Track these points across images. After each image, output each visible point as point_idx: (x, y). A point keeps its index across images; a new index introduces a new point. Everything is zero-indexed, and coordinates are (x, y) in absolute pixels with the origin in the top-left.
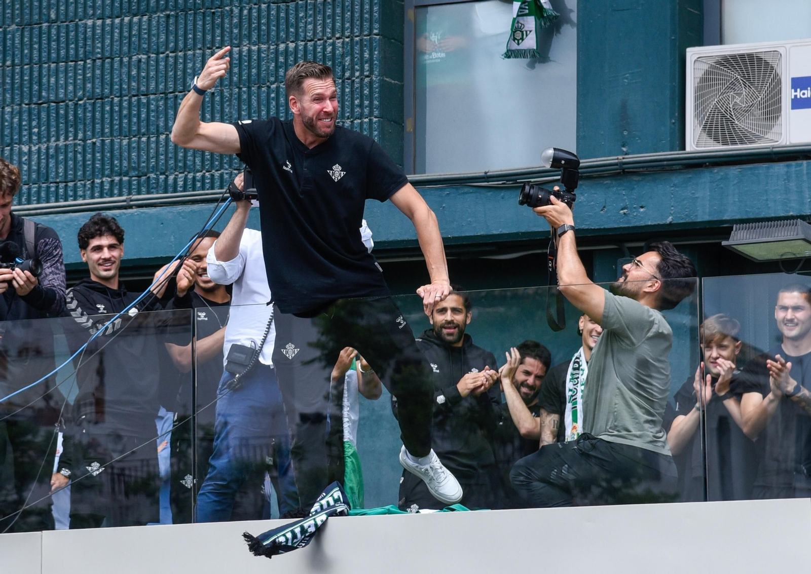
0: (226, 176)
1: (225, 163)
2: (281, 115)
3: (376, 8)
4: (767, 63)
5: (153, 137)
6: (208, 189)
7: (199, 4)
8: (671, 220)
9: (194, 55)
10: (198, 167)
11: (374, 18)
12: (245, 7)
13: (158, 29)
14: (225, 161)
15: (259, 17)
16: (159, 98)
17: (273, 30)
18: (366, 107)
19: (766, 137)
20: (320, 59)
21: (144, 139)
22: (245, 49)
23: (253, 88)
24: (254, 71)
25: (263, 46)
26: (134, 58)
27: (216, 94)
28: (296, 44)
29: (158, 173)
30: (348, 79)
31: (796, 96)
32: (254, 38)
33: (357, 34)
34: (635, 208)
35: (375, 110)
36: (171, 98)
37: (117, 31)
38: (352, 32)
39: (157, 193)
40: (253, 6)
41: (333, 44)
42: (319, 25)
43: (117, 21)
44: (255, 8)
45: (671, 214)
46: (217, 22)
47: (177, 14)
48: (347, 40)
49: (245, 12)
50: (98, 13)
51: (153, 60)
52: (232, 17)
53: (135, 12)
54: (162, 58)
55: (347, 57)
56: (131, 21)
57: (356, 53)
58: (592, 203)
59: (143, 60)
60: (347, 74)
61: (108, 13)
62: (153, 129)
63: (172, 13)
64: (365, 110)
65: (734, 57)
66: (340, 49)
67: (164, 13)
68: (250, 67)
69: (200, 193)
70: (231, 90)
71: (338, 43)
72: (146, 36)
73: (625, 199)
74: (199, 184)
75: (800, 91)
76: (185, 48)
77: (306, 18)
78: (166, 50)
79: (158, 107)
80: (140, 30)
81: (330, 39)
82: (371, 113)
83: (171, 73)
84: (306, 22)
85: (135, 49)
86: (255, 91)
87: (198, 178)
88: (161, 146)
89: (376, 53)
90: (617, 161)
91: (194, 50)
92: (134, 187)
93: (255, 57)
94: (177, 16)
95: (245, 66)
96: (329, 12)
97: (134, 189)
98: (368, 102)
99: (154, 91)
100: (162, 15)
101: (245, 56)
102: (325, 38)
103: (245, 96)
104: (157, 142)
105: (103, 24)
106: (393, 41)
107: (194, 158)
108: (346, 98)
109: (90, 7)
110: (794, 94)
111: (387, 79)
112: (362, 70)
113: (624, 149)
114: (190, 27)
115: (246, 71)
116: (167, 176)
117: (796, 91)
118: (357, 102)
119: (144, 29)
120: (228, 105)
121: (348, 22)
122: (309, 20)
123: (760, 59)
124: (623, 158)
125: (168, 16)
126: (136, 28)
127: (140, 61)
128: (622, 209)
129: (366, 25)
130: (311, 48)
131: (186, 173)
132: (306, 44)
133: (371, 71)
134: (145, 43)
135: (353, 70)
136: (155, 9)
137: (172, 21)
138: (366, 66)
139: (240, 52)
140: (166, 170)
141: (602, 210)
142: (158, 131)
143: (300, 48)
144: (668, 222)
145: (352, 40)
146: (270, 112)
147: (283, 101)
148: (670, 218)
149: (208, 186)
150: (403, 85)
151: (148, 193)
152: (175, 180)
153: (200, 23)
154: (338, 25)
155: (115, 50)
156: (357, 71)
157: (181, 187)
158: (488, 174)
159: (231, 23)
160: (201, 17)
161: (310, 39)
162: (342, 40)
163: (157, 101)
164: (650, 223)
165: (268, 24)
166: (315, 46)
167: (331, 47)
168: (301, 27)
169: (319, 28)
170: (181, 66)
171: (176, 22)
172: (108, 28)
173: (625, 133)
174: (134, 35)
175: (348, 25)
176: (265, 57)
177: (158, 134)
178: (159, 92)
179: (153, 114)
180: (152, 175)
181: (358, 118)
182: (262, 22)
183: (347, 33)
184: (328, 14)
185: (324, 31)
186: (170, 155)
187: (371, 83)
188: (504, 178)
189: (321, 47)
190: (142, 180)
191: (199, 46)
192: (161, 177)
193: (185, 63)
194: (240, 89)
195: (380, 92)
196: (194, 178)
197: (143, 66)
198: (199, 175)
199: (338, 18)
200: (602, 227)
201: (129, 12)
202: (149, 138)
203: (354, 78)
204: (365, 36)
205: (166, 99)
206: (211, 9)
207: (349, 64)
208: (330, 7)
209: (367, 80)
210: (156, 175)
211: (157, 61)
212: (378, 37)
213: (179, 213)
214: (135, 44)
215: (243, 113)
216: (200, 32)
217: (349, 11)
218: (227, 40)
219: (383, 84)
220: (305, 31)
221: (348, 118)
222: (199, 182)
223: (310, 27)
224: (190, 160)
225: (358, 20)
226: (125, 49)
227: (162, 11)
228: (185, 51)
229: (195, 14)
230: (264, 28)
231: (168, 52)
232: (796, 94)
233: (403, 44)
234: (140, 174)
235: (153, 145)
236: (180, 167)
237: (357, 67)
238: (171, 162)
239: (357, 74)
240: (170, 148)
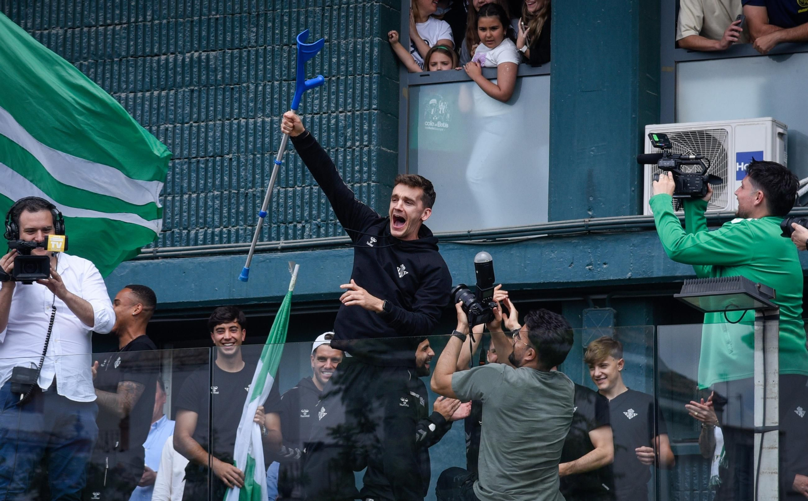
0: (241, 232)
1: (241, 220)
2: (290, 178)
3: (374, 86)
4: (715, 139)
5: (177, 197)
6: (225, 243)
7: (219, 80)
8: (630, 276)
9: (215, 125)
10: (217, 224)
11: (373, 95)
12: (260, 84)
13: (183, 102)
14: (241, 218)
15: (272, 93)
16: (183, 163)
17: (284, 104)
18: (366, 173)
19: (714, 204)
20: (325, 130)
21: (169, 198)
22: (260, 120)
23: (266, 155)
24: (267, 140)
25: (274, 118)
26: (162, 127)
27: (233, 160)
28: (304, 116)
29: (181, 228)
30: (350, 148)
31: (740, 169)
32: (268, 111)
33: (358, 109)
34: (599, 264)
35: (373, 175)
36: (194, 163)
37: (147, 103)
38: (353, 107)
39: (180, 246)
40: (267, 83)
41: (337, 117)
42: (325, 100)
43: (148, 94)
44: (268, 85)
45: (631, 271)
46: (235, 97)
47: (200, 89)
48: (349, 114)
49: (260, 88)
50: (130, 87)
51: (178, 129)
52: (249, 92)
53: (163, 86)
54: (186, 127)
55: (349, 128)
56: (159, 95)
57: (357, 125)
58: (562, 260)
59: (170, 129)
60: (349, 144)
61: (139, 87)
62: (177, 189)
63: (196, 88)
64: (364, 176)
65: (686, 134)
66: (343, 122)
67: (189, 88)
68: (263, 137)
69: (218, 246)
70: (247, 156)
71: (341, 116)
72: (172, 108)
73: (590, 257)
74: (217, 239)
75: (744, 164)
76: (207, 119)
77: (313, 94)
78: (190, 120)
79: (182, 170)
80: (167, 103)
81: (334, 112)
82: (369, 178)
83: (194, 141)
84: (313, 98)
85: (162, 119)
86: (268, 157)
87: (216, 233)
88: (184, 204)
89: (374, 125)
90: (583, 223)
91: (214, 121)
92: (160, 240)
93: (268, 128)
94: (200, 91)
95: (259, 135)
96: (333, 89)
97: (160, 242)
98: (367, 168)
99: (179, 157)
100: (187, 90)
101: (259, 126)
102: (330, 112)
103: (259, 162)
104: (181, 201)
105: (135, 97)
106: (389, 115)
107: (213, 216)
108: (348, 164)
109: (124, 81)
110: (738, 167)
111: (384, 149)
112: (362, 141)
113: (590, 213)
114: (211, 100)
115: (260, 140)
116: (189, 231)
117: (740, 164)
118: (357, 168)
119: (171, 102)
120: (243, 169)
121: (350, 98)
122: (316, 96)
123: (709, 136)
124: (589, 221)
125: (192, 91)
126: (164, 100)
127: (167, 129)
128: (588, 265)
129: (366, 101)
130: (317, 120)
131: (206, 228)
132: (313, 117)
133: (370, 141)
134: (172, 114)
135: (354, 141)
136: (181, 84)
137: (195, 95)
138: (366, 137)
139: (255, 123)
140: (189, 225)
141: (570, 266)
142: (182, 191)
143: (308, 120)
144: (628, 277)
145: (353, 114)
146: (280, 176)
147: (292, 167)
148: (630, 273)
149: (225, 240)
150: (398, 154)
151: (173, 245)
152: (196, 234)
153: (220, 97)
154: (341, 100)
155: (145, 120)
156: (358, 141)
157: (201, 241)
158: (471, 233)
159: (247, 98)
160: (222, 92)
161: (316, 112)
162: (344, 114)
163: (182, 165)
164: (612, 278)
165: (280, 99)
166: (321, 119)
167: (335, 120)
168: (308, 102)
169: (325, 104)
170: (203, 135)
171: (199, 96)
172: (139, 101)
173: (591, 199)
174: (162, 107)
175: (349, 101)
176: (277, 127)
177: (182, 194)
178: (183, 158)
179: (178, 177)
180: (176, 230)
181: (358, 183)
182: (275, 97)
183: (349, 108)
184: (333, 90)
185: (328, 106)
186: (192, 212)
187: (370, 151)
188: (484, 236)
189: (326, 119)
190: (167, 234)
191: (219, 117)
192: (184, 231)
193: (206, 132)
194: (255, 155)
195: (377, 160)
196: (213, 233)
197: (170, 134)
198: (217, 230)
199: (341, 94)
200: (570, 281)
201: (158, 87)
202: (174, 197)
203: (355, 147)
204: (365, 110)
205: (190, 163)
206: (230, 85)
207: (350, 135)
208: (334, 84)
209: (366, 149)
210: (180, 230)
211: (182, 130)
212: (376, 111)
213: (199, 264)
214: (162, 115)
215: (257, 176)
216: (220, 105)
217: (351, 88)
218: (244, 113)
219: (380, 154)
220: (312, 105)
221: (349, 182)
222: (217, 236)
223: (317, 102)
224: (209, 217)
225: (358, 97)
226: (154, 119)
227: (187, 86)
228: (207, 121)
229: (216, 89)
230: (276, 102)
231: (191, 122)
232: (740, 166)
233: (398, 118)
234: (165, 230)
235: (177, 204)
236: (201, 223)
237: (357, 138)
238: (193, 219)
239: (357, 144)
240: (192, 206)
